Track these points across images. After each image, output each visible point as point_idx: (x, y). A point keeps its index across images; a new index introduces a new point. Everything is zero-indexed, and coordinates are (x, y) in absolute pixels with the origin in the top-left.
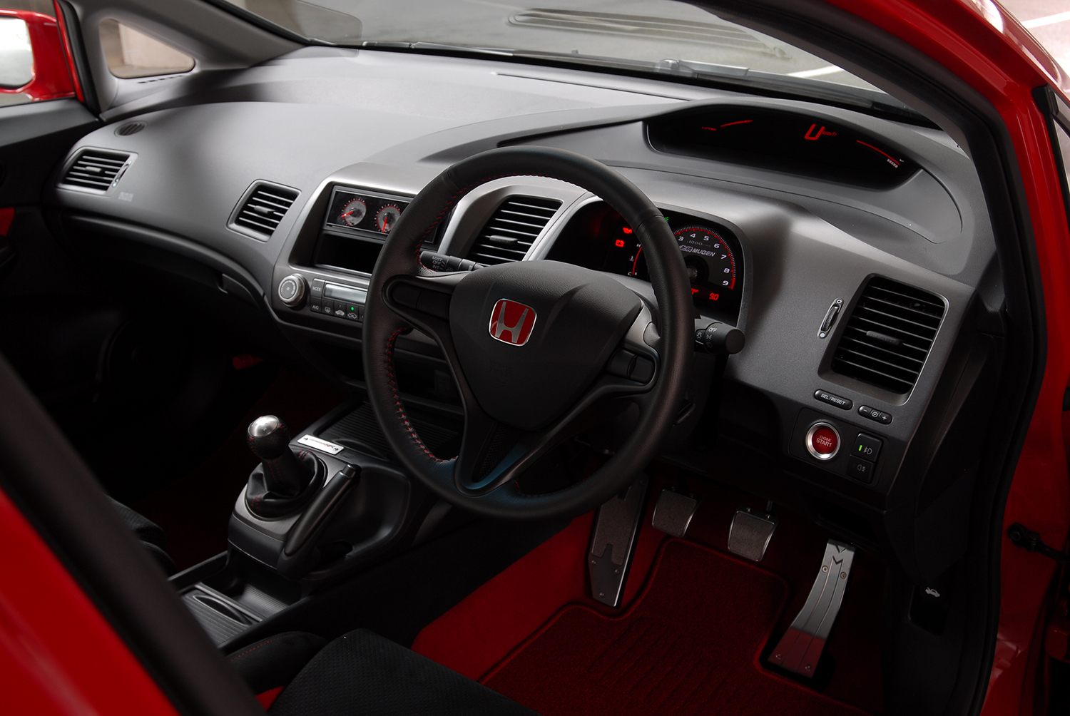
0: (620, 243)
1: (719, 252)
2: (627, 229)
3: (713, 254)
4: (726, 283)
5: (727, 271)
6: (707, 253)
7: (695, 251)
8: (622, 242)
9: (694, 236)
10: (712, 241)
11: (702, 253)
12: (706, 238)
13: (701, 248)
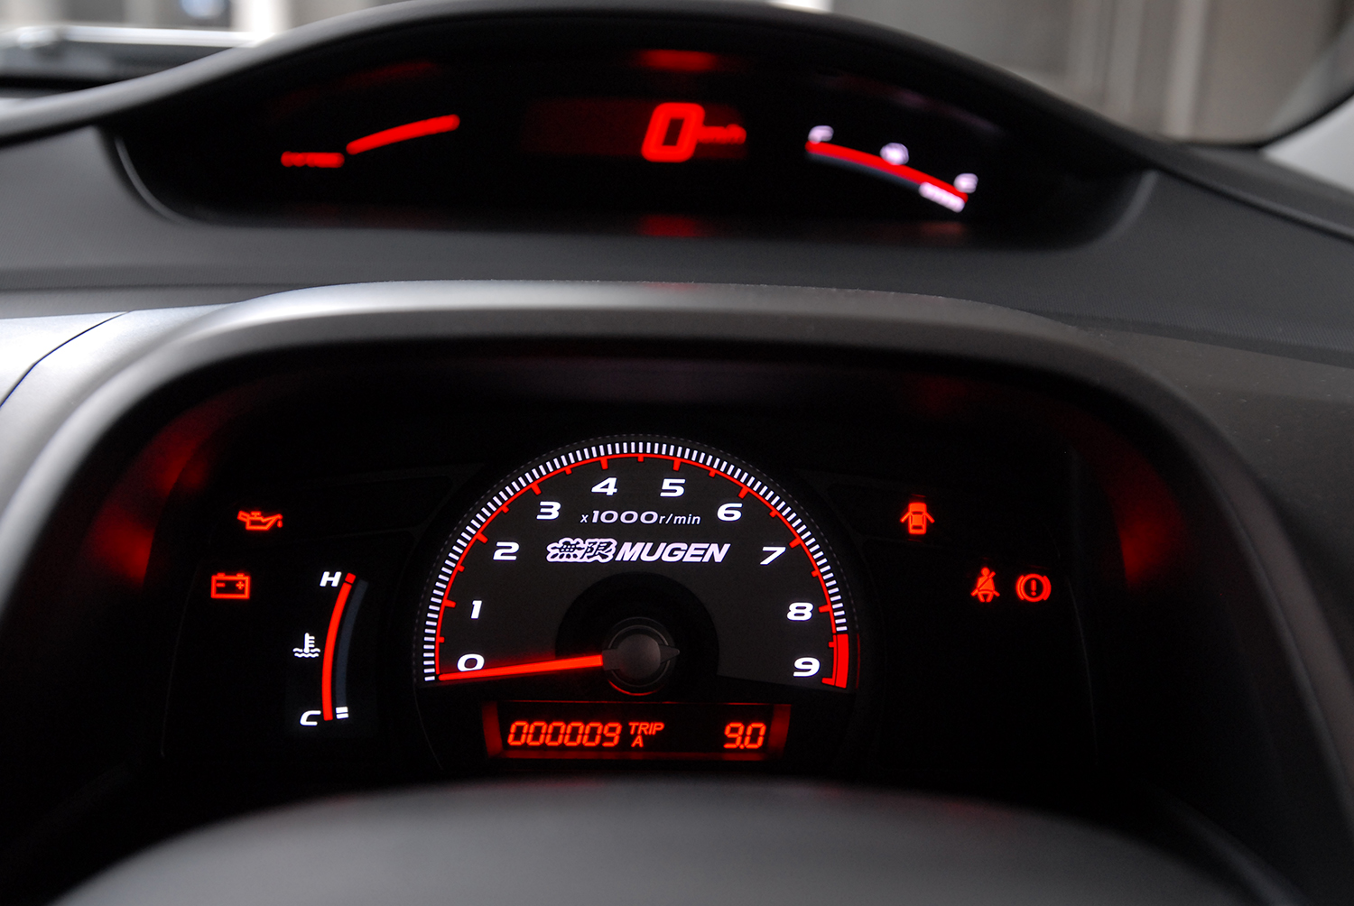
0: (231, 587)
1: (745, 538)
2: (256, 516)
3: (718, 553)
4: (808, 666)
5: (799, 611)
6: (690, 553)
7: (630, 552)
8: (243, 580)
9: (609, 486)
10: (706, 491)
11: (664, 553)
12: (673, 488)
13: (655, 535)
